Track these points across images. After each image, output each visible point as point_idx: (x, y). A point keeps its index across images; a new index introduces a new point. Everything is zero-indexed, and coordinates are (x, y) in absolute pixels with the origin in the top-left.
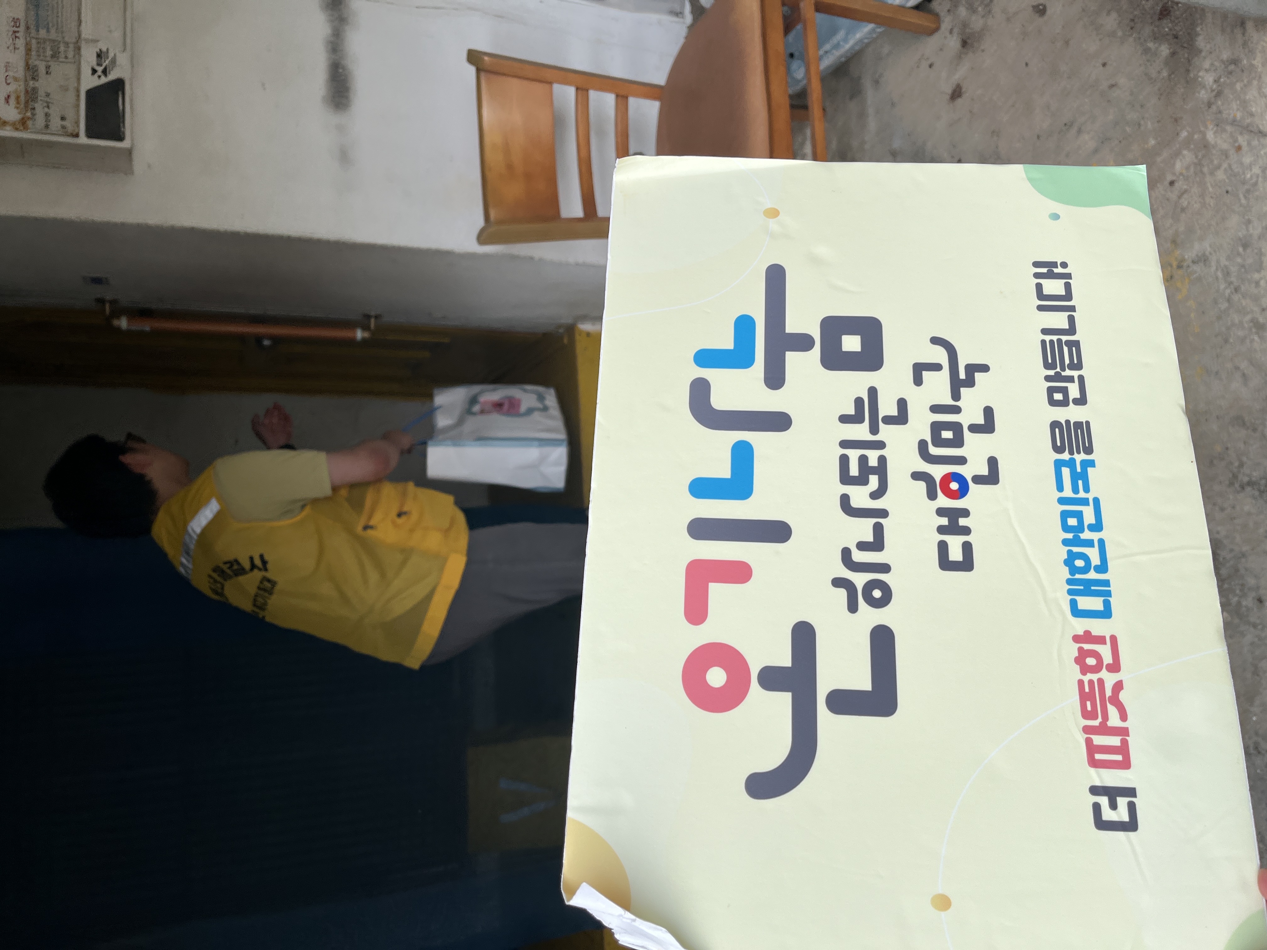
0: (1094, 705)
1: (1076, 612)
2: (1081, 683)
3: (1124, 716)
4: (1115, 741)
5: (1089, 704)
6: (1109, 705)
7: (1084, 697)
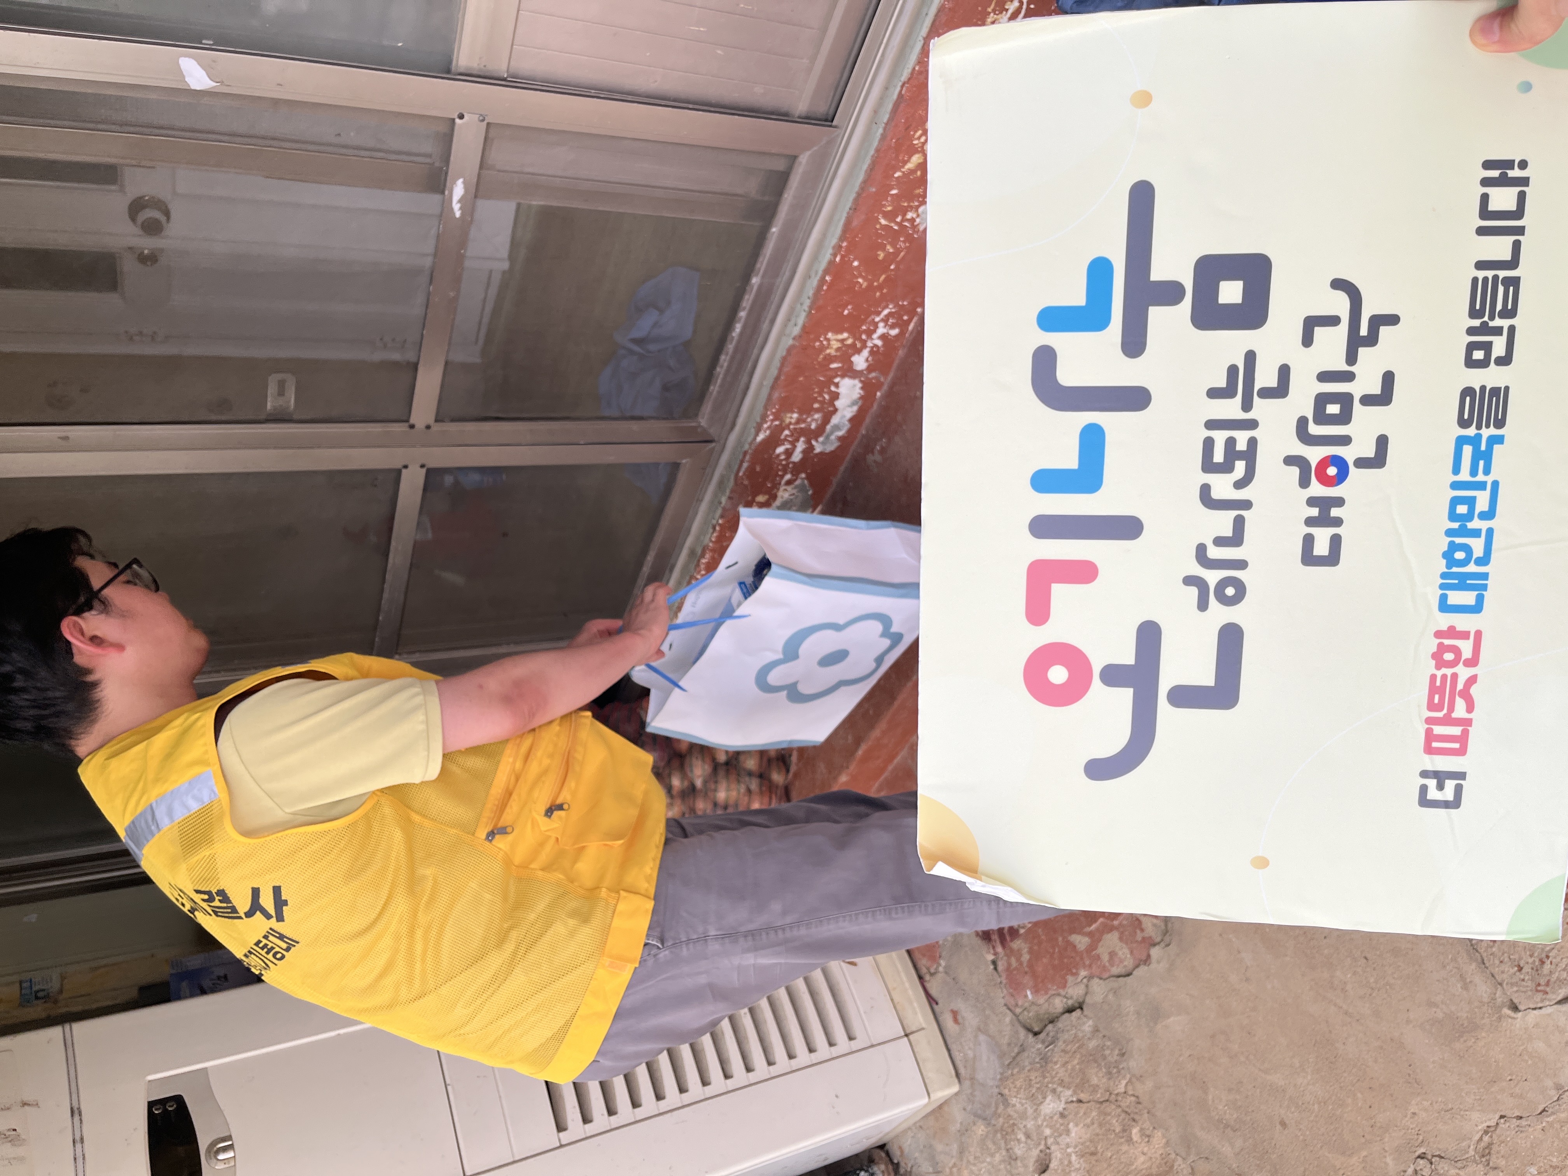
0: (1442, 699)
1: (1445, 607)
2: (1433, 677)
3: (1470, 708)
4: (1456, 731)
5: (1437, 697)
6: (1457, 697)
7: (1433, 689)
